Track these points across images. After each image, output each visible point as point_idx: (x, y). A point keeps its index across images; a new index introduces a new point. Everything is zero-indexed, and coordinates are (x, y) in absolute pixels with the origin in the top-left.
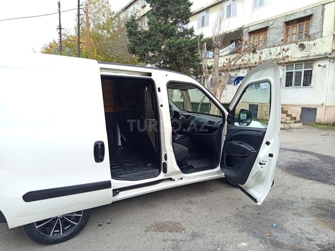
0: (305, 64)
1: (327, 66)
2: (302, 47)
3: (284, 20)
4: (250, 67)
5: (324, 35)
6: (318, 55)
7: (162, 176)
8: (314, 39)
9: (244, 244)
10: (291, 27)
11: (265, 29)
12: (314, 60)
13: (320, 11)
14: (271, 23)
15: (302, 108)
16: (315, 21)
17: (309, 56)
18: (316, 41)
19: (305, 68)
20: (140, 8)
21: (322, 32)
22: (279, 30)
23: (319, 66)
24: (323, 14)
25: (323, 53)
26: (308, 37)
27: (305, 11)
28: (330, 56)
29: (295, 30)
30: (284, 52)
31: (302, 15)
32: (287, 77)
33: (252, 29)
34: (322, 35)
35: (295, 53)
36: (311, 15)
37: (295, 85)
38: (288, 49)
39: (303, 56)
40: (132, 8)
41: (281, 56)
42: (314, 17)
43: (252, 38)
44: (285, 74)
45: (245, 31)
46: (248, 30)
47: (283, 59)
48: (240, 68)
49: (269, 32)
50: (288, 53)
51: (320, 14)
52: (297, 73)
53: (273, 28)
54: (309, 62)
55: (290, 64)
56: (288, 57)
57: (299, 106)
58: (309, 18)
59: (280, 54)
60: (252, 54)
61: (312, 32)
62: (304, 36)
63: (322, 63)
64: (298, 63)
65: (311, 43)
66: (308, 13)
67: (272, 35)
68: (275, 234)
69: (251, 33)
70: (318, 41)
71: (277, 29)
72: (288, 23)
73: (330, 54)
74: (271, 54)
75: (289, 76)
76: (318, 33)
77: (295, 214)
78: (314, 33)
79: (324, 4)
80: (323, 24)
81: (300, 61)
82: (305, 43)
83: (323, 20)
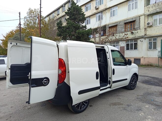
0: (134, 40)
1: (143, 41)
2: (132, 33)
3: (124, 22)
4: (110, 42)
5: (141, 29)
6: (139, 37)
7: (108, 86)
8: (137, 30)
9: (147, 106)
10: (127, 25)
12: (138, 39)
13: (139, 18)
14: (118, 23)
15: (134, 59)
16: (137, 23)
17: (135, 37)
18: (138, 31)
19: (134, 42)
20: (56, 15)
21: (140, 27)
22: (122, 26)
23: (140, 41)
24: (140, 20)
25: (141, 36)
26: (135, 29)
27: (132, 19)
28: (144, 37)
29: (129, 26)
30: (126, 35)
31: (131, 20)
32: (127, 46)
33: (110, 26)
34: (140, 28)
35: (130, 36)
36: (135, 20)
37: (131, 49)
38: (127, 34)
39: (133, 37)
40: (52, 15)
41: (125, 37)
42: (136, 21)
43: (110, 30)
44: (126, 44)
45: (107, 27)
46: (108, 26)
47: (125, 38)
48: (106, 42)
49: (117, 27)
50: (127, 36)
51: (139, 20)
52: (131, 44)
53: (119, 25)
54: (136, 39)
55: (127, 40)
56: (127, 37)
57: (133, 58)
58: (134, 21)
59: (124, 36)
60: (112, 36)
61: (136, 27)
62: (133, 28)
63: (141, 40)
64: (131, 40)
65: (136, 31)
66: (134, 20)
67: (119, 28)
68: (154, 103)
69: (110, 27)
70: (139, 31)
71: (121, 26)
72: (125, 23)
73: (144, 36)
74: (120, 36)
75: (128, 45)
76: (138, 28)
77: (156, 96)
78: (137, 28)
79: (140, 16)
80: (140, 24)
81: (132, 39)
82: (134, 31)
83: (140, 22)
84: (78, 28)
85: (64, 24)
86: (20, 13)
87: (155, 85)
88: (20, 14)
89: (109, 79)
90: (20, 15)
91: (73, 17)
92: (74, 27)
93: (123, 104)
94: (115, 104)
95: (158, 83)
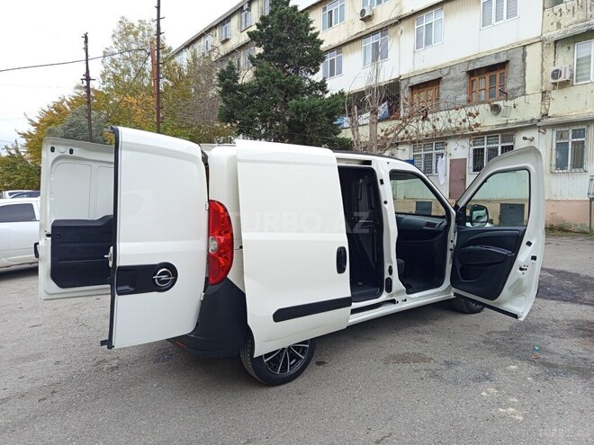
0: (503, 136)
1: (536, 139)
2: (496, 109)
3: (464, 69)
4: (414, 142)
5: (527, 93)
6: (521, 123)
7: (384, 296)
8: (513, 98)
9: (513, 367)
10: (477, 78)
11: (436, 82)
12: (515, 130)
13: (521, 52)
14: (445, 72)
15: (501, 205)
16: (513, 71)
17: (507, 124)
18: (516, 101)
19: (503, 142)
20: (217, 43)
21: (525, 87)
22: (458, 84)
23: (525, 138)
24: (524, 60)
25: (528, 119)
26: (505, 95)
27: (497, 55)
28: (539, 124)
29: (482, 83)
30: (471, 119)
31: (493, 61)
32: (475, 156)
33: (415, 81)
34: (525, 91)
35: (488, 121)
36: (507, 62)
38: (477, 114)
39: (498, 123)
40: (202, 43)
41: (467, 125)
42: (510, 63)
43: (415, 96)
44: (472, 152)
45: (403, 85)
46: (409, 83)
47: (470, 128)
48: (397, 144)
49: (441, 86)
50: (477, 120)
51: (520, 60)
52: (490, 149)
53: (449, 80)
54: (508, 133)
55: (477, 137)
56: (477, 125)
57: (496, 201)
58: (503, 65)
59: (464, 121)
60: (420, 122)
61: (509, 86)
62: (498, 92)
63: (529, 134)
64: (492, 134)
65: (510, 103)
66: (502, 59)
67: (447, 92)
68: (542, 357)
69: (413, 88)
70: (519, 100)
71: (455, 81)
72: (471, 73)
73: (539, 121)
74: (450, 121)
75: (478, 154)
76: (518, 89)
78: (513, 89)
79: (525, 46)
80: (525, 75)
81: (494, 132)
82: (500, 103)
83: (525, 69)
84: (294, 90)
85: (246, 76)
86: (86, 37)
87: (561, 300)
88: (86, 42)
89: (387, 275)
90: (89, 44)
91: (278, 50)
92: (281, 87)
93: (431, 359)
94: (403, 359)
95: (574, 293)
